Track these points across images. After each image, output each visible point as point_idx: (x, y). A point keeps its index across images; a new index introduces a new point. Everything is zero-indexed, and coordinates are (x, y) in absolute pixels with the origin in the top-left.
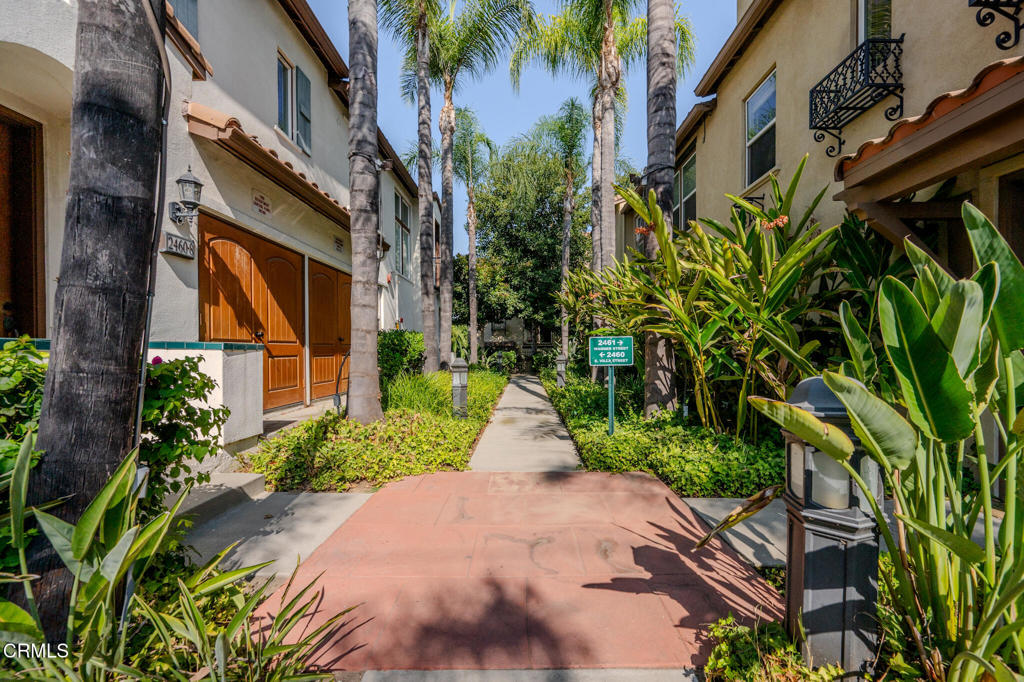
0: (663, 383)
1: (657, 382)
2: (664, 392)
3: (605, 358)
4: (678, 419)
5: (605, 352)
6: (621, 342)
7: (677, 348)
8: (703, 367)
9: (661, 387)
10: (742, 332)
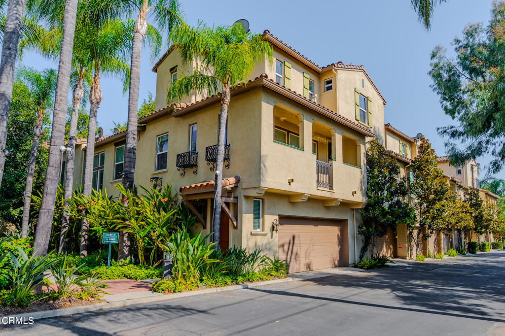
0: (126, 251)
1: (124, 250)
2: (126, 254)
3: (108, 240)
4: (130, 262)
5: (108, 238)
6: (114, 235)
7: (132, 237)
8: (141, 244)
9: (125, 251)
10: (154, 232)
